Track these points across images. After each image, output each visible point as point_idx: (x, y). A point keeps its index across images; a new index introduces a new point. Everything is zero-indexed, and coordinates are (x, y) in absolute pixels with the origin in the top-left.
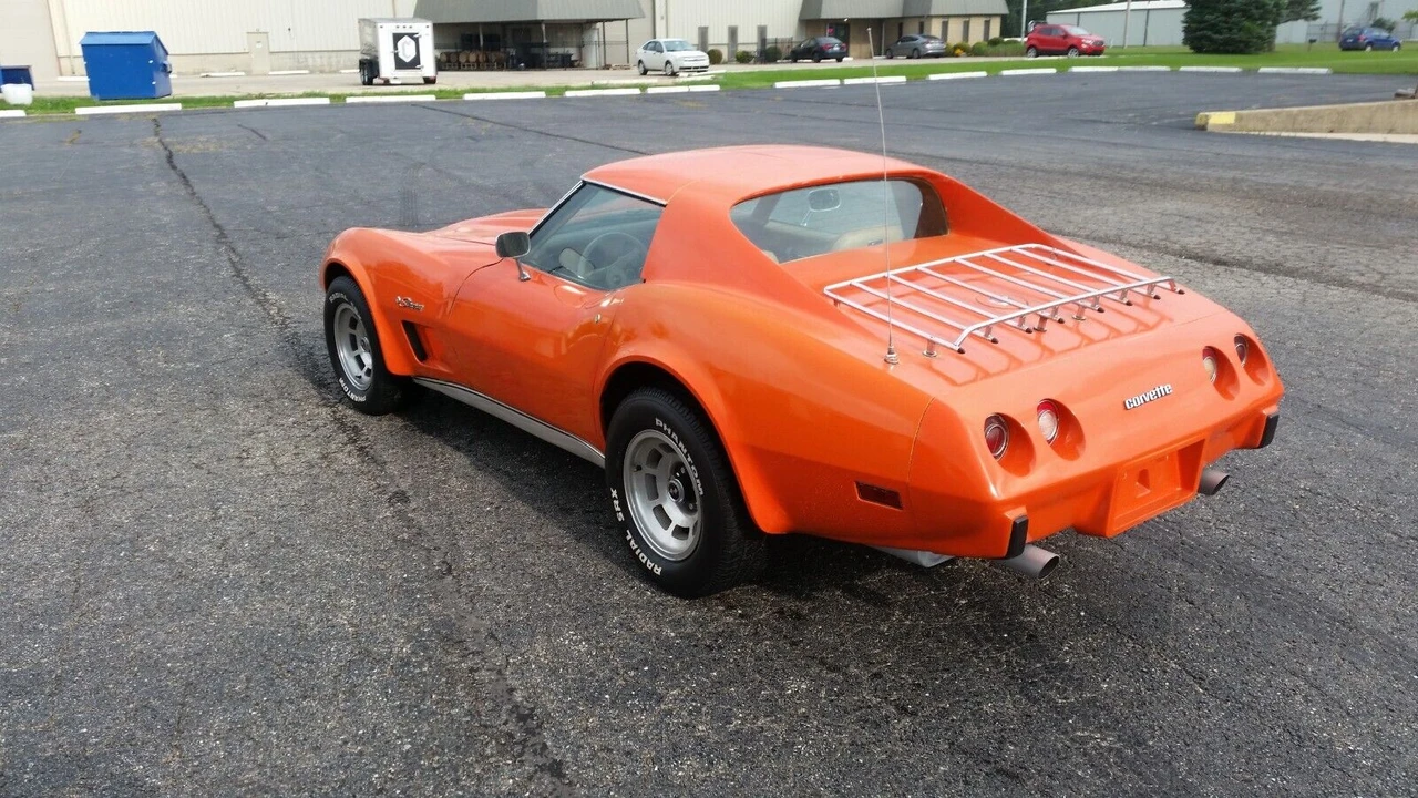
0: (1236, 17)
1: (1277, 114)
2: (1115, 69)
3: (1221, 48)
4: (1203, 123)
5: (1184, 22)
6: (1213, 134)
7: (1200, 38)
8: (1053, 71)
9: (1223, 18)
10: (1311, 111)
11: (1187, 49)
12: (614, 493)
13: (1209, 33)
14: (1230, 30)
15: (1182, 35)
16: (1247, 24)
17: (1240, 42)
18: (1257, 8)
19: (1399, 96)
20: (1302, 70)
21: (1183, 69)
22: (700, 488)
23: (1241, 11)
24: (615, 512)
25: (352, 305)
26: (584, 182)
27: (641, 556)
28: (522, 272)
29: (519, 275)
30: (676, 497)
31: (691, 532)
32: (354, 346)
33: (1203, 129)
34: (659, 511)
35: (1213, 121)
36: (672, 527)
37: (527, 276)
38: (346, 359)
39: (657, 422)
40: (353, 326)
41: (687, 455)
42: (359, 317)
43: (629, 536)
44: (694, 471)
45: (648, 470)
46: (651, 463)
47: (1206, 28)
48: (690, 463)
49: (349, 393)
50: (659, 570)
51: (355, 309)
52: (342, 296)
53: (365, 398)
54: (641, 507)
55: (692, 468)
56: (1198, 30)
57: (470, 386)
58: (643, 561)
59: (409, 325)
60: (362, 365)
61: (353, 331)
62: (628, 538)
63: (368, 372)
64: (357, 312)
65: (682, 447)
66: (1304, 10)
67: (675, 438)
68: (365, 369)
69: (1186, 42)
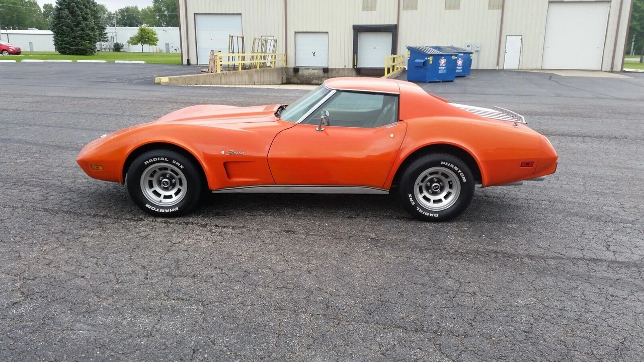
0: (78, 40)
1: (180, 78)
3: (75, 52)
4: (158, 81)
5: (54, 41)
6: (163, 85)
7: (64, 48)
8: (14, 61)
9: (73, 40)
11: (57, 52)
13: (68, 46)
14: (77, 45)
15: (54, 47)
16: (84, 42)
17: (83, 50)
18: (87, 36)
19: (202, 71)
21: (78, 61)
22: (464, 180)
23: (80, 37)
24: (410, 202)
25: (174, 162)
26: (338, 90)
27: (426, 214)
28: (320, 128)
29: (317, 129)
30: (436, 189)
31: (443, 199)
32: (151, 186)
33: (159, 84)
34: (425, 198)
35: (162, 81)
36: (432, 201)
37: (323, 129)
38: (148, 193)
39: (442, 163)
40: (152, 176)
41: (458, 170)
42: (182, 167)
43: (418, 209)
44: (462, 175)
45: (421, 184)
46: (422, 181)
47: (65, 44)
48: (460, 173)
49: (157, 210)
50: (437, 215)
51: (177, 163)
52: (162, 159)
53: (177, 209)
54: (420, 198)
55: (461, 174)
56: (61, 44)
57: (275, 183)
58: (428, 215)
59: (225, 164)
60: (159, 195)
61: (151, 179)
62: (418, 210)
63: (166, 197)
64: (179, 165)
65: (456, 168)
66: (103, 37)
67: (452, 166)
68: (162, 196)
69: (57, 49)
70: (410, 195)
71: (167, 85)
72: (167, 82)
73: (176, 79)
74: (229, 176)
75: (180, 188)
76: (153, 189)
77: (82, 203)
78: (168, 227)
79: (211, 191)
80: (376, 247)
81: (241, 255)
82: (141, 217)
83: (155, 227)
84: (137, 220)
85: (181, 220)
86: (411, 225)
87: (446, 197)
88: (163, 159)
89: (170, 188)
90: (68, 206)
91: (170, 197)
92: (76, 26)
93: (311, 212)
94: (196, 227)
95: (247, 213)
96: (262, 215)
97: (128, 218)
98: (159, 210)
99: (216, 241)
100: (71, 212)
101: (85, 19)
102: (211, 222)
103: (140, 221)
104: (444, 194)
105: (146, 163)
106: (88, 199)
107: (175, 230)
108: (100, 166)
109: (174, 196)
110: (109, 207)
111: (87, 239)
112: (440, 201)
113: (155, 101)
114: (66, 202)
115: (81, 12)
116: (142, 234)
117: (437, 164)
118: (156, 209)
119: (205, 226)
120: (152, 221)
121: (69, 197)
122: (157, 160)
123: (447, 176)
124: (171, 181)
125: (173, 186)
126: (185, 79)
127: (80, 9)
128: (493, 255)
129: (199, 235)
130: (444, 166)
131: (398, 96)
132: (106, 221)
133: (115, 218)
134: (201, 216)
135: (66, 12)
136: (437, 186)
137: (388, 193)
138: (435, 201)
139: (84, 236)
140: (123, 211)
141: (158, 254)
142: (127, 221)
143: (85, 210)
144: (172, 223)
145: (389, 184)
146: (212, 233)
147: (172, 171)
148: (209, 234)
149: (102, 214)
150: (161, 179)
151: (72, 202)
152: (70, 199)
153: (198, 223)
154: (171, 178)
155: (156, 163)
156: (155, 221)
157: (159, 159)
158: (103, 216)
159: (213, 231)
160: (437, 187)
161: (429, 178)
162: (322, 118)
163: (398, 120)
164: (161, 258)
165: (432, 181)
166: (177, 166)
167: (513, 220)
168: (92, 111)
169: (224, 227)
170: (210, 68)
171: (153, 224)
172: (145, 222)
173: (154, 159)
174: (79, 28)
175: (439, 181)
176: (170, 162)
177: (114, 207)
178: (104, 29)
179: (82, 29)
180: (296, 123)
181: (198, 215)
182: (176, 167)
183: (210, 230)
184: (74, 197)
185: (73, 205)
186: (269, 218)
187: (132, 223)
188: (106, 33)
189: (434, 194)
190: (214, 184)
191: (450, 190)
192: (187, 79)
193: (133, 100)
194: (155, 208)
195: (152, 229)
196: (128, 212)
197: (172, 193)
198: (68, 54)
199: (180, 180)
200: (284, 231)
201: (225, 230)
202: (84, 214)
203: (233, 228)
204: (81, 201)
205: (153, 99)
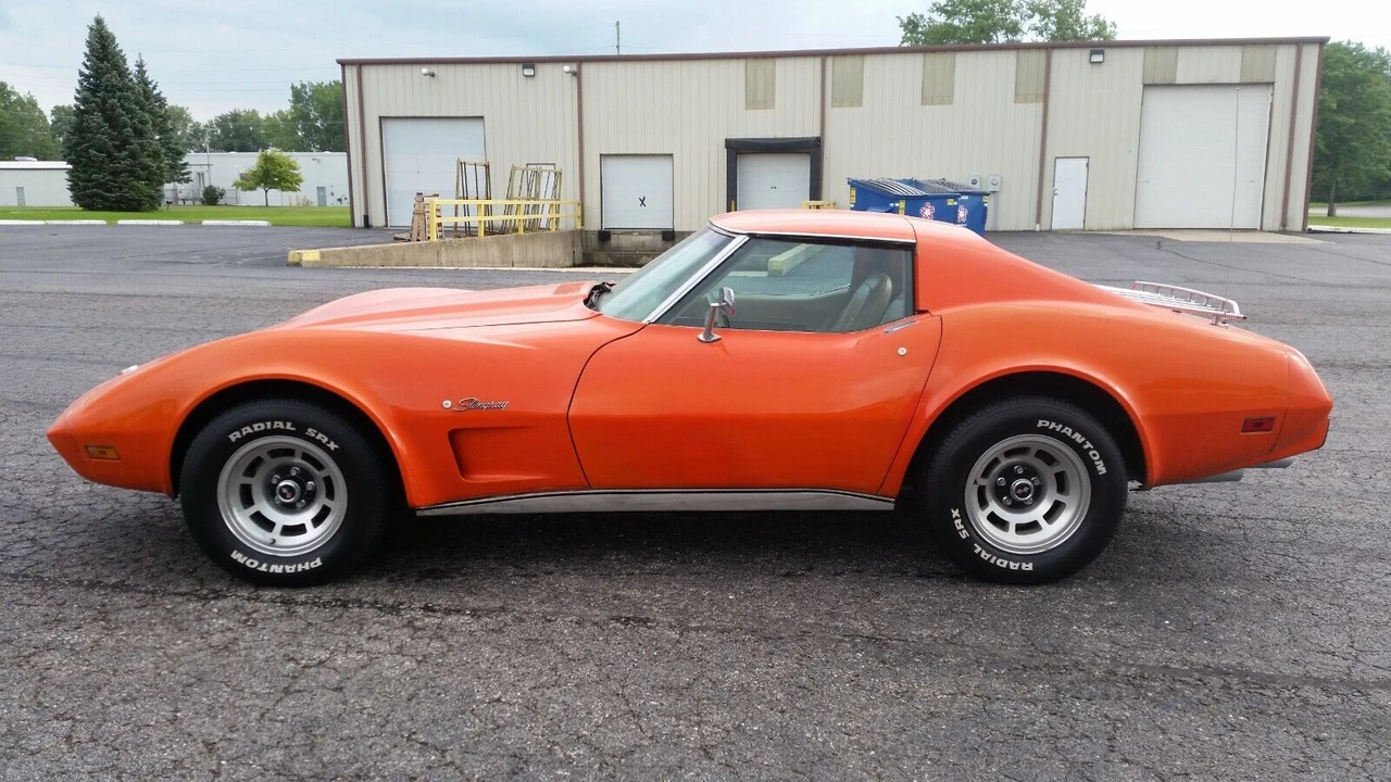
0: (123, 177)
1: (347, 251)
3: (115, 205)
4: (296, 259)
5: (69, 181)
6: (306, 268)
7: (91, 197)
9: (111, 177)
11: (76, 206)
13: (100, 191)
14: (121, 188)
15: (70, 193)
16: (135, 183)
17: (133, 200)
18: (143, 169)
19: (397, 239)
22: (1101, 469)
23: (128, 171)
24: (956, 532)
25: (311, 432)
26: (752, 236)
27: (998, 563)
28: (708, 334)
29: (701, 337)
30: (1025, 495)
31: (1042, 522)
32: (247, 500)
33: (297, 265)
34: (993, 518)
35: (305, 258)
36: (1012, 528)
37: (716, 337)
38: (239, 522)
39: (1040, 424)
40: (251, 471)
41: (1084, 443)
42: (332, 446)
43: (979, 549)
44: (1095, 455)
45: (983, 482)
46: (985, 474)
47: (93, 187)
48: (1089, 449)
49: (263, 568)
50: (1030, 567)
51: (320, 436)
52: (279, 425)
53: (318, 562)
54: (981, 518)
55: (1091, 453)
56: (85, 188)
57: (587, 485)
58: (1004, 566)
59: (453, 435)
60: (267, 525)
61: (247, 480)
62: (977, 551)
63: (289, 531)
64: (325, 440)
65: (1078, 438)
66: (178, 173)
67: (1068, 431)
68: (278, 529)
69: (76, 199)
70: (956, 513)
71: (315, 267)
72: (316, 262)
73: (338, 255)
74: (464, 469)
75: (329, 503)
76: (252, 510)
77: (63, 549)
78: (291, 614)
79: (414, 510)
80: (884, 662)
81: (498, 700)
82: (218, 587)
83: (254, 615)
84: (205, 597)
85: (327, 594)
86: (961, 594)
87: (1050, 516)
88: (281, 425)
89: (299, 505)
90: (24, 558)
91: (300, 529)
92: (120, 148)
93: (683, 562)
94: (370, 613)
95: (511, 570)
96: (551, 573)
97: (183, 590)
98: (268, 568)
99: (424, 656)
100: (27, 576)
101: (139, 133)
102: (414, 597)
103: (214, 598)
104: (1045, 506)
105: (233, 437)
106: (83, 539)
107: (310, 624)
108: (110, 447)
109: (309, 526)
110: (136, 561)
111: (54, 658)
112: (1033, 526)
113: (285, 301)
114: (20, 550)
115: (131, 119)
116: (216, 639)
117: (1028, 426)
118: (260, 566)
119: (395, 609)
120: (249, 599)
121: (32, 533)
122: (263, 427)
123: (1048, 459)
124: (302, 485)
125: (309, 498)
126: (356, 254)
127: (129, 111)
128: (1215, 681)
129: (376, 638)
130: (1045, 431)
131: (910, 247)
132: (121, 600)
133: (146, 592)
134: (385, 579)
135: (97, 117)
136: (1027, 485)
137: (890, 506)
138: (1021, 529)
139: (48, 647)
140: (171, 570)
141: (257, 702)
142: (179, 599)
143: (67, 571)
144: (303, 603)
145: (896, 481)
146: (417, 629)
147: (306, 457)
148: (404, 636)
149: (113, 580)
150: (274, 482)
151: (35, 549)
152: (32, 540)
153: (376, 602)
154: (303, 478)
155: (259, 437)
156: (257, 599)
157: (269, 424)
158: (114, 586)
159: (418, 624)
160: (1026, 489)
161: (1004, 462)
162: (715, 308)
163: (915, 310)
164: (262, 715)
165: (1009, 474)
166: (319, 443)
167: (1223, 575)
168: (133, 324)
169: (448, 612)
170: (415, 232)
171: (249, 606)
172: (226, 603)
173: (255, 426)
174: (125, 153)
175: (1029, 472)
176: (300, 433)
177: (149, 561)
178: (180, 154)
179: (133, 155)
180: (645, 322)
181: (377, 577)
182: (317, 446)
183: (410, 623)
184: (44, 534)
185: (36, 557)
186: (571, 582)
187: (191, 606)
188: (186, 164)
189: (1018, 507)
190: (420, 490)
191: (1061, 498)
192: (362, 255)
193: (232, 299)
194: (256, 563)
195: (246, 621)
196: (188, 574)
197: (306, 518)
198: (98, 209)
199: (328, 482)
200: (618, 619)
201: (451, 619)
202: (63, 580)
203: (475, 613)
204: (62, 545)
205: (280, 296)
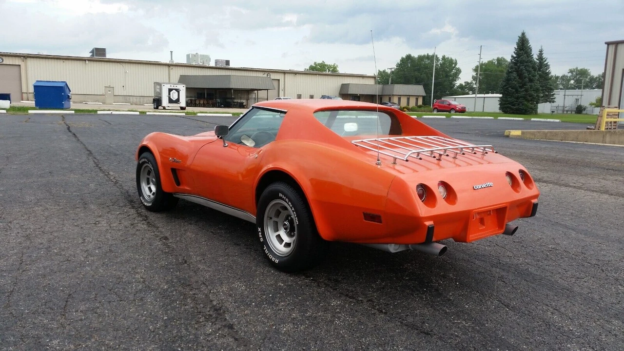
0: (521, 100)
1: (539, 132)
2: (471, 117)
3: (515, 112)
4: (508, 134)
5: (499, 101)
6: (512, 138)
7: (506, 108)
9: (516, 100)
10: (553, 132)
11: (501, 112)
12: (259, 230)
13: (510, 106)
14: (519, 105)
15: (499, 106)
16: (526, 103)
17: (523, 109)
18: (530, 97)
19: (588, 129)
20: (549, 120)
21: (499, 118)
23: (524, 97)
33: (508, 136)
34: (279, 237)
35: (511, 134)
36: (284, 243)
37: (226, 145)
38: (145, 189)
47: (509, 104)
49: (144, 203)
50: (277, 262)
54: (273, 236)
56: (505, 104)
58: (271, 258)
61: (148, 177)
62: (264, 249)
66: (549, 99)
69: (500, 109)
71: (517, 138)
73: (533, 134)
92: (521, 87)
101: (531, 81)
112: (289, 245)
115: (529, 75)
126: (546, 134)
127: (529, 72)
131: (286, 113)
135: (515, 74)
170: (597, 126)
174: (523, 89)
178: (552, 90)
179: (526, 90)
188: (554, 94)
192: (548, 135)
198: (509, 113)
